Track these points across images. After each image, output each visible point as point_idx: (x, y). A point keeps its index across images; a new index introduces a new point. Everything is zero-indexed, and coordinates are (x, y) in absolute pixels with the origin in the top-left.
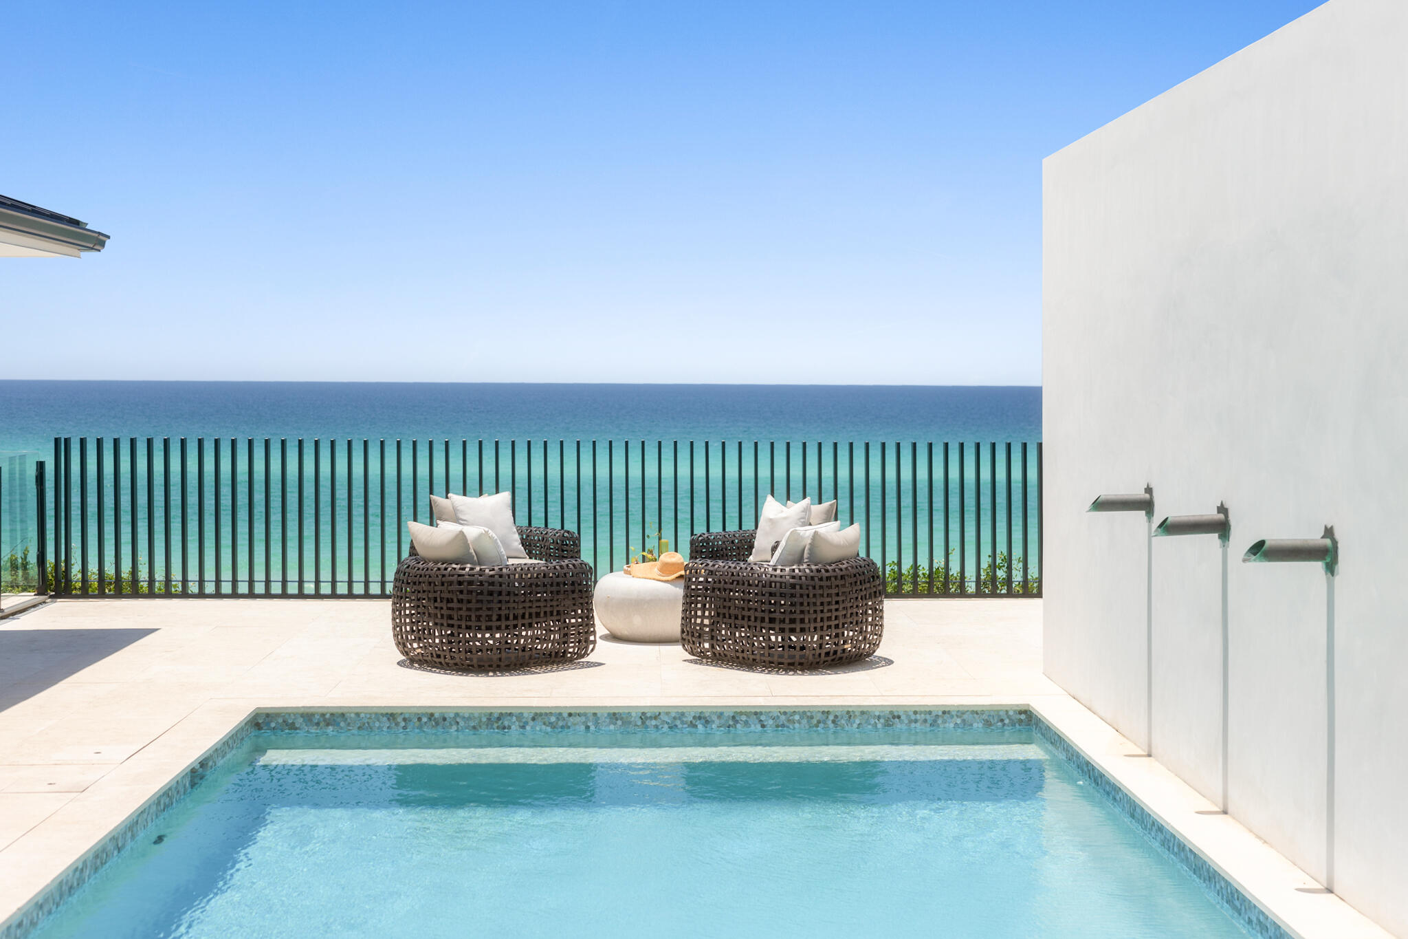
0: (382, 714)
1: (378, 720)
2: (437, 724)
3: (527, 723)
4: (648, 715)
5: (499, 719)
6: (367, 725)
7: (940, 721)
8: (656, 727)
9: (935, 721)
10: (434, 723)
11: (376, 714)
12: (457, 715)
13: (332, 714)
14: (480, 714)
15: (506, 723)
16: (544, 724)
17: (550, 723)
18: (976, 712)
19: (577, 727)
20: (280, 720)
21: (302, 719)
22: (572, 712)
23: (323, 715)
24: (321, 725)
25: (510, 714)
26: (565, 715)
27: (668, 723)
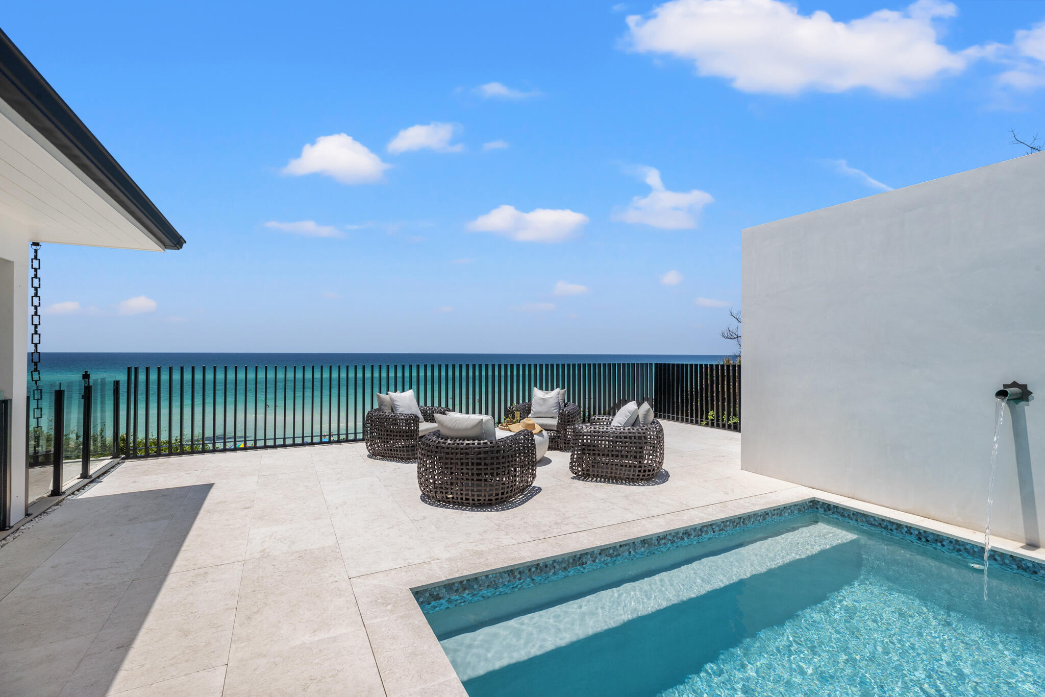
0: (504, 572)
1: (502, 578)
2: (541, 571)
3: (596, 557)
4: (661, 537)
5: (580, 558)
6: (493, 583)
7: (783, 513)
8: (665, 544)
9: (781, 513)
10: (539, 571)
11: (500, 573)
12: (554, 561)
13: (468, 580)
14: (569, 557)
15: (584, 561)
16: (606, 556)
17: (609, 555)
18: (795, 505)
19: (624, 554)
20: (427, 595)
21: (445, 590)
22: (622, 544)
23: (461, 582)
24: (460, 591)
25: (587, 554)
26: (618, 547)
27: (670, 540)
